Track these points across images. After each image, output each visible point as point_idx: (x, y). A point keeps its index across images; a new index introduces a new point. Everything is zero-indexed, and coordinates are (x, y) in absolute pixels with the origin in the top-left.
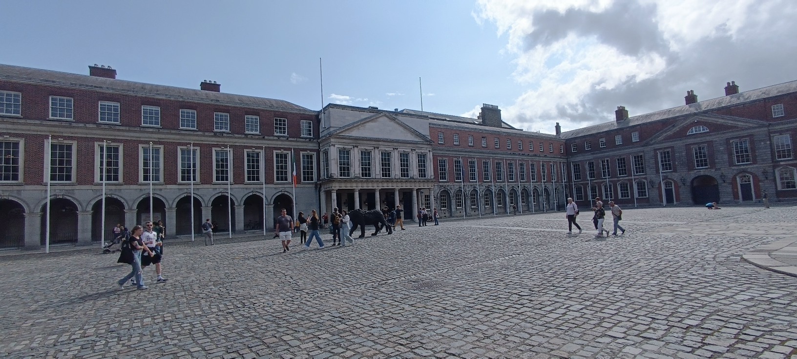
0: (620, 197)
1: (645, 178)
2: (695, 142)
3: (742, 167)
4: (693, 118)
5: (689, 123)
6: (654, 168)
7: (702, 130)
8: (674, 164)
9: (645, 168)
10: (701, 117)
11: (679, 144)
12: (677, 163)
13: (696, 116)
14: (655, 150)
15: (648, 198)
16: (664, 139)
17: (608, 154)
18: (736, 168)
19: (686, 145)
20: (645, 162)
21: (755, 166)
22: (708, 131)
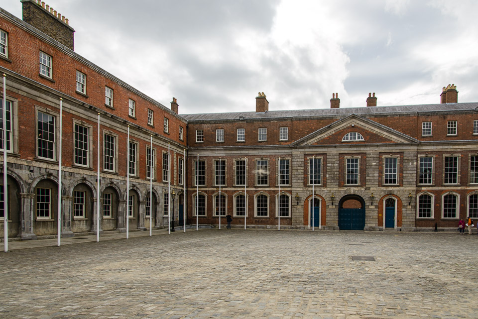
0: (256, 215)
1: (290, 192)
2: (350, 152)
3: (390, 189)
4: (350, 121)
5: (345, 127)
6: (302, 180)
7: (358, 138)
8: (324, 176)
9: (292, 178)
10: (358, 122)
11: (333, 152)
12: (327, 176)
13: (354, 120)
14: (306, 155)
15: (291, 219)
16: (317, 143)
17: (247, 152)
18: (384, 189)
19: (340, 154)
20: (292, 169)
21: (401, 188)
22: (363, 140)
